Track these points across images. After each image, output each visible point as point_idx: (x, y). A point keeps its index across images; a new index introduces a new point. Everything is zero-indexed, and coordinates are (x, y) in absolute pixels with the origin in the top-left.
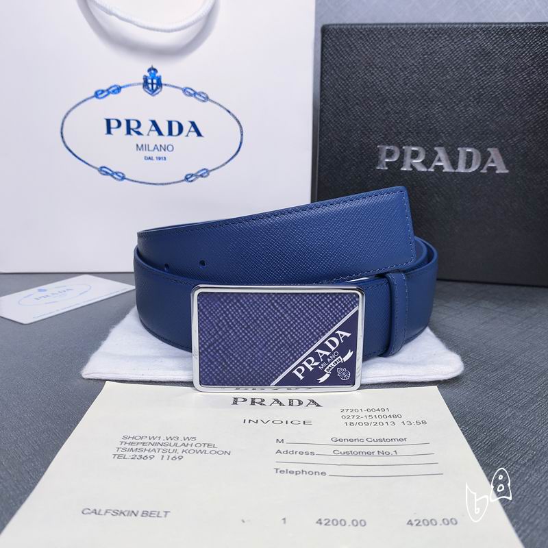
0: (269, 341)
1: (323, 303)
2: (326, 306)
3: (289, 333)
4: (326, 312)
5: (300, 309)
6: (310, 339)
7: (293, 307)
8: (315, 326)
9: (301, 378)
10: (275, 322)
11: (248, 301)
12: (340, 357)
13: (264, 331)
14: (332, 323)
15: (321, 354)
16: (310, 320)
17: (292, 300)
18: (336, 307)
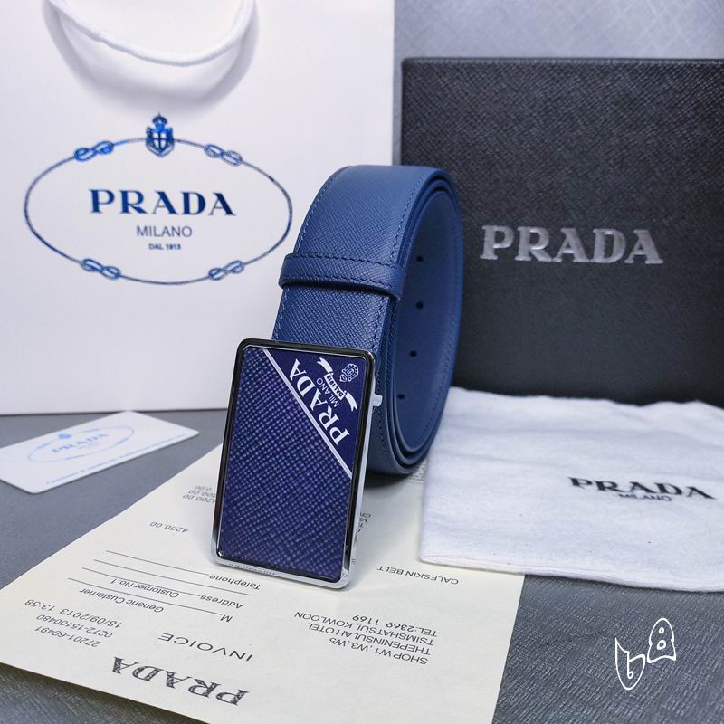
0: (290, 472)
1: (252, 394)
2: (256, 390)
3: (283, 443)
4: (263, 390)
5: (255, 425)
6: (295, 415)
7: (251, 433)
8: (279, 406)
9: (346, 433)
10: (267, 460)
11: (236, 490)
12: (325, 377)
13: (277, 475)
14: (278, 384)
15: (317, 402)
16: (270, 413)
17: (243, 434)
18: (260, 376)
